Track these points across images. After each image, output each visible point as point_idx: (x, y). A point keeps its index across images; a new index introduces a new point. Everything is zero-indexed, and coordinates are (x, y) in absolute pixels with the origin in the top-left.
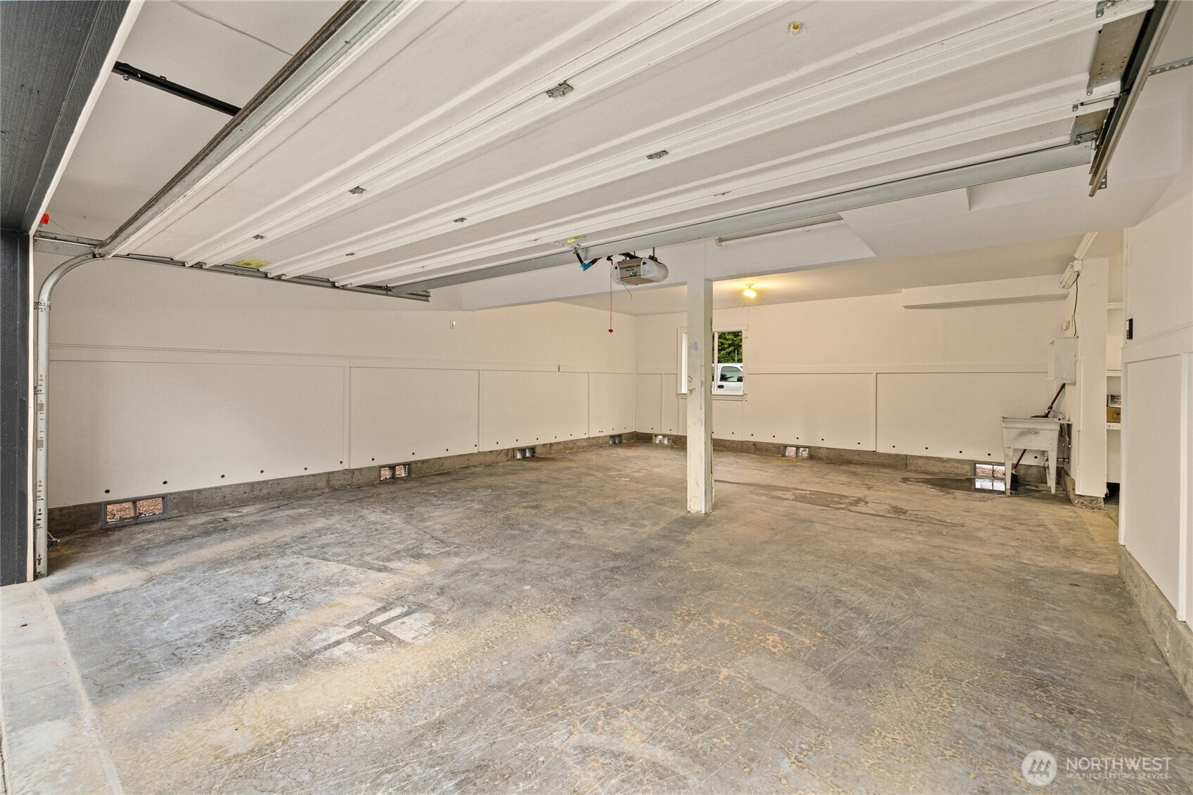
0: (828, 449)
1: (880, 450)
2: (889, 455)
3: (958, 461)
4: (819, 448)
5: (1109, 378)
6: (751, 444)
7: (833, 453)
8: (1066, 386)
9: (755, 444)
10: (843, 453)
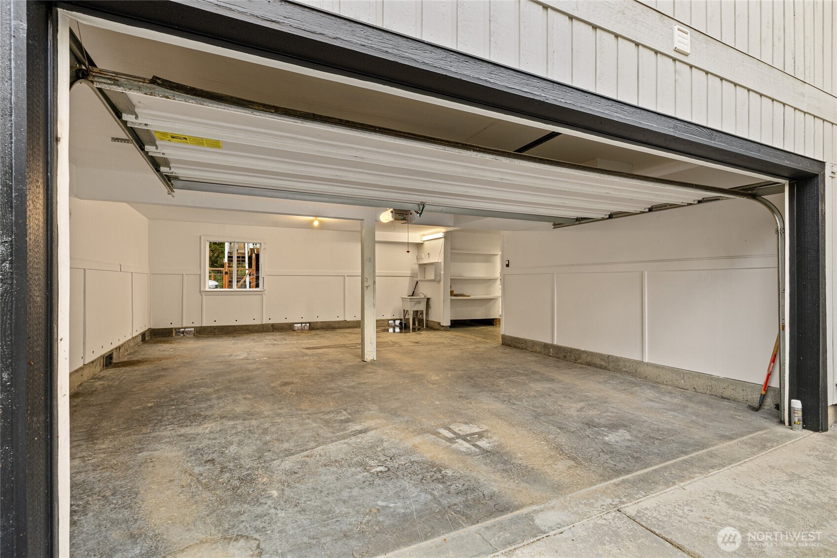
0: (322, 322)
1: (348, 319)
2: (354, 321)
3: (383, 320)
4: (317, 322)
5: (451, 279)
6: (270, 325)
7: (325, 324)
8: (418, 282)
9: (273, 325)
10: (330, 324)
